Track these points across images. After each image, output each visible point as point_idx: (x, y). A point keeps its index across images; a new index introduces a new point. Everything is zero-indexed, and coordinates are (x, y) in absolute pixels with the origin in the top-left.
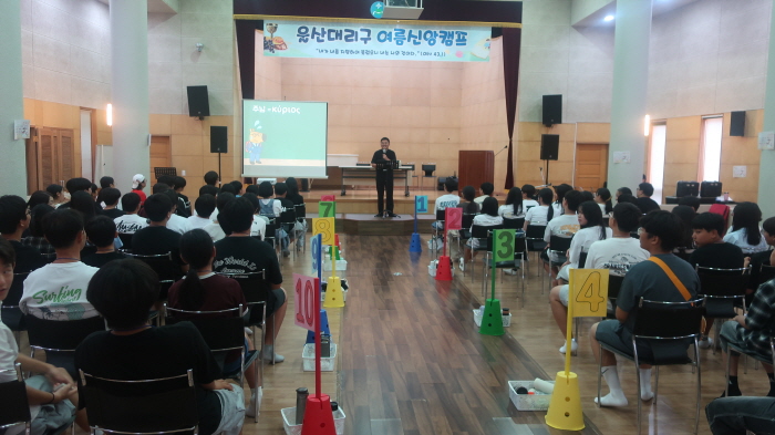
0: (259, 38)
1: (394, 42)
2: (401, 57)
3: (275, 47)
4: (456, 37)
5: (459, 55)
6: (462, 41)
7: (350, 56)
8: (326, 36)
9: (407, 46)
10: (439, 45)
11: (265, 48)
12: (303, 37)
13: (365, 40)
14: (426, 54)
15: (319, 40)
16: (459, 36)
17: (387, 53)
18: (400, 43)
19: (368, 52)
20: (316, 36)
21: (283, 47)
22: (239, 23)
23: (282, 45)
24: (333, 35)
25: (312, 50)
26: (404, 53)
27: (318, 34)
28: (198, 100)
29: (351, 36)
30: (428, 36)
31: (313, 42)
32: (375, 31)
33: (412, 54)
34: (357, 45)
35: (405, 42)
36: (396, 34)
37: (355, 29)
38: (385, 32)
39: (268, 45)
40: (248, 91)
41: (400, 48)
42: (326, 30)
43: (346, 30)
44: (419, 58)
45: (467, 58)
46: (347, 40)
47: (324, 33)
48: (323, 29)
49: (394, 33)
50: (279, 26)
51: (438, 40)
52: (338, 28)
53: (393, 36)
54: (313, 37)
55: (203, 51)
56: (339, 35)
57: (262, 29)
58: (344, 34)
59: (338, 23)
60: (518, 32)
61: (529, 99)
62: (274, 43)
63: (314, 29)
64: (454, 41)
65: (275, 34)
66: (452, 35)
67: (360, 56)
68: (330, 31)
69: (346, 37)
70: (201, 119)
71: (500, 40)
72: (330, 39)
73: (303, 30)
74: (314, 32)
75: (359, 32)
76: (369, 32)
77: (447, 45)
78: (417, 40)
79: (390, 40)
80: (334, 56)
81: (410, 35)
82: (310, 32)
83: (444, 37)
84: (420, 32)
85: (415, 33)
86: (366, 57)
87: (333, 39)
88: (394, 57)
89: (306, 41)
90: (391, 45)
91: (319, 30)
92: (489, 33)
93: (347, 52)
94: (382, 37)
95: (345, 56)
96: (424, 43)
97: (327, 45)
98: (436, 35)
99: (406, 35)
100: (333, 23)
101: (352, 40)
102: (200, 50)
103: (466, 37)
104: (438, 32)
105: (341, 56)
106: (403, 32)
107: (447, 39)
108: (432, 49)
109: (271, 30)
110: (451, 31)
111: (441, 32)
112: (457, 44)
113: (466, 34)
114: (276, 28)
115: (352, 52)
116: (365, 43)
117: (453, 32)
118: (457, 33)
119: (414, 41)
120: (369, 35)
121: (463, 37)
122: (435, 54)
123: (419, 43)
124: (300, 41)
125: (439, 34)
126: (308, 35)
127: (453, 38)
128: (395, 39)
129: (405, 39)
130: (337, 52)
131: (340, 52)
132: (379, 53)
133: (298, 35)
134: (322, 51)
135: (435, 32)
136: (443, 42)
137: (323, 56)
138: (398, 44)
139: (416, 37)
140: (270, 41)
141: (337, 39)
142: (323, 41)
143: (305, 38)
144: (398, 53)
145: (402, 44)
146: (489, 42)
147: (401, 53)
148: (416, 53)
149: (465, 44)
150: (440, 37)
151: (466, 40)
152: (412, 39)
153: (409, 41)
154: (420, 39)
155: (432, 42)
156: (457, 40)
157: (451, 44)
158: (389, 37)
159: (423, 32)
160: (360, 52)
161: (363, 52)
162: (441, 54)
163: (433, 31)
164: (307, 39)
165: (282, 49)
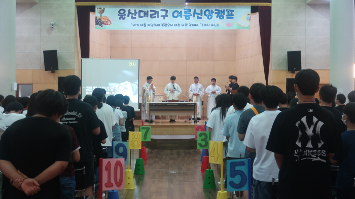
0: (93, 17)
1: (184, 18)
2: (188, 27)
3: (103, 23)
4: (226, 13)
5: (229, 25)
6: (230, 16)
7: (154, 28)
8: (137, 15)
9: (193, 20)
10: (215, 19)
11: (97, 24)
12: (122, 16)
13: (164, 17)
14: (206, 25)
15: (133, 18)
16: (228, 13)
17: (179, 25)
18: (187, 18)
19: (166, 25)
20: (130, 15)
21: (109, 23)
22: (79, 8)
23: (107, 22)
24: (142, 14)
25: (127, 24)
26: (190, 25)
27: (132, 14)
28: (51, 60)
29: (155, 14)
30: (207, 13)
31: (128, 20)
32: (170, 11)
33: (196, 25)
34: (159, 20)
35: (191, 17)
36: (185, 12)
37: (157, 10)
38: (177, 11)
39: (99, 22)
40: (85, 53)
41: (188, 22)
42: (137, 11)
43: (151, 11)
44: (201, 28)
45: (234, 27)
46: (151, 17)
47: (136, 13)
48: (135, 10)
49: (183, 11)
50: (106, 9)
51: (214, 15)
52: (145, 10)
53: (183, 14)
54: (128, 16)
55: (55, 27)
56: (146, 14)
57: (94, 11)
58: (150, 13)
59: (146, 6)
60: (269, 9)
61: (278, 54)
62: (102, 20)
63: (129, 10)
64: (225, 16)
65: (103, 15)
66: (223, 12)
67: (160, 28)
68: (140, 11)
69: (151, 15)
70: (53, 72)
71: (257, 15)
72: (140, 17)
73: (122, 12)
74: (129, 12)
75: (160, 11)
76: (167, 11)
77: (220, 18)
78: (200, 16)
79: (181, 17)
80: (143, 28)
81: (195, 13)
82: (127, 13)
83: (218, 14)
84: (201, 11)
85: (198, 11)
86: (164, 28)
87: (142, 17)
88: (184, 28)
90: (181, 20)
91: (132, 11)
92: (249, 10)
93: (152, 25)
94: (176, 14)
95: (150, 28)
96: (204, 18)
97: (138, 20)
98: (212, 12)
99: (192, 13)
100: (142, 6)
101: (155, 17)
102: (52, 27)
103: (233, 13)
104: (214, 10)
105: (147, 28)
106: (190, 10)
107: (220, 14)
108: (210, 22)
109: (101, 12)
110: (223, 9)
111: (216, 10)
112: (227, 18)
113: (233, 11)
114: (103, 10)
115: (155, 25)
116: (164, 19)
117: (224, 10)
118: (227, 10)
119: (198, 17)
120: (166, 13)
121: (231, 13)
122: (212, 25)
123: (201, 18)
124: (120, 18)
125: (215, 12)
126: (125, 15)
127: (224, 14)
128: (184, 16)
129: (191, 15)
130: (145, 25)
131: (147, 25)
132: (174, 25)
133: (118, 15)
134: (135, 25)
135: (212, 10)
136: (217, 17)
137: (136, 28)
138: (186, 19)
139: (199, 14)
140: (99, 19)
141: (145, 16)
142: (135, 18)
143: (123, 17)
144: (186, 25)
145: (189, 19)
146: (249, 16)
147: (188, 25)
148: (199, 24)
149: (233, 18)
150: (216, 13)
151: (233, 15)
152: (196, 15)
153: (194, 16)
154: (202, 15)
155: (210, 17)
156: (227, 15)
157: (223, 18)
158: (180, 14)
159: (204, 10)
160: (161, 25)
161: (162, 25)
162: (216, 25)
163: (210, 10)
164: (125, 18)
165: (107, 24)
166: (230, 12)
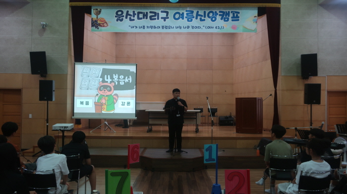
0: (88, 20)
1: (185, 19)
3: (100, 25)
4: (231, 15)
5: (234, 27)
6: (236, 18)
7: (154, 30)
8: (136, 16)
9: (195, 22)
10: (219, 22)
11: (92, 26)
12: (119, 18)
13: (165, 19)
14: (209, 27)
15: (131, 20)
16: (234, 15)
17: (180, 28)
18: (190, 20)
19: (166, 27)
20: (129, 17)
21: (105, 25)
22: (74, 10)
24: (141, 16)
25: (125, 26)
26: (193, 27)
27: (130, 15)
29: (154, 16)
30: (211, 15)
31: (126, 21)
33: (199, 27)
34: (159, 22)
35: (194, 19)
36: (187, 14)
37: (157, 11)
38: (179, 13)
39: (95, 24)
40: (79, 57)
41: (190, 24)
42: (136, 12)
43: (151, 12)
44: (204, 30)
45: (239, 30)
46: (151, 19)
47: (134, 14)
48: (134, 12)
49: (185, 13)
50: (103, 11)
51: (218, 17)
52: (145, 11)
53: (185, 15)
54: (126, 18)
55: (47, 28)
56: (145, 16)
57: (90, 13)
58: (149, 15)
59: (145, 7)
60: (278, 10)
62: (99, 22)
63: (128, 12)
64: (230, 18)
65: (99, 16)
66: (228, 14)
67: (160, 30)
68: (139, 13)
69: (151, 17)
71: (264, 18)
72: (139, 18)
73: (120, 13)
74: (128, 14)
75: (160, 13)
76: (167, 13)
77: (225, 21)
78: (203, 18)
79: (183, 19)
80: (142, 30)
81: (198, 15)
82: (124, 14)
83: (222, 16)
84: (205, 12)
85: (201, 12)
86: (165, 30)
87: (141, 19)
88: (186, 30)
89: (122, 20)
90: (183, 22)
91: (131, 12)
92: (255, 12)
93: (152, 27)
94: (177, 16)
95: (150, 30)
96: (208, 20)
97: (137, 22)
98: (216, 14)
99: (195, 14)
100: (141, 7)
101: (155, 19)
102: (44, 27)
103: (239, 15)
104: (218, 12)
105: (146, 30)
106: (192, 12)
107: (225, 17)
108: (214, 24)
109: (97, 13)
110: (227, 11)
111: (220, 12)
112: (232, 20)
113: (239, 13)
114: (100, 12)
115: (155, 27)
116: (165, 21)
117: (229, 12)
118: (232, 12)
119: (201, 19)
120: (167, 15)
121: (237, 15)
122: (216, 28)
123: (204, 20)
124: (117, 20)
125: (219, 13)
126: (123, 16)
127: (229, 16)
128: (186, 17)
129: (194, 17)
130: (144, 27)
131: (146, 27)
132: (175, 27)
133: (116, 17)
134: (133, 27)
135: (216, 12)
136: (222, 19)
137: (134, 30)
138: (188, 21)
139: (202, 16)
140: (95, 21)
141: (144, 18)
142: (134, 20)
143: (121, 18)
144: (188, 27)
145: (191, 21)
146: (256, 18)
147: (191, 27)
148: (202, 27)
149: (238, 20)
150: (220, 15)
151: (239, 17)
152: (199, 17)
153: (197, 18)
154: (205, 17)
155: (214, 19)
156: (232, 18)
157: (228, 20)
158: (182, 16)
159: (207, 12)
160: (161, 27)
161: (163, 27)
162: (220, 27)
163: (214, 11)
164: (122, 19)
165: (104, 26)
166: (235, 14)
